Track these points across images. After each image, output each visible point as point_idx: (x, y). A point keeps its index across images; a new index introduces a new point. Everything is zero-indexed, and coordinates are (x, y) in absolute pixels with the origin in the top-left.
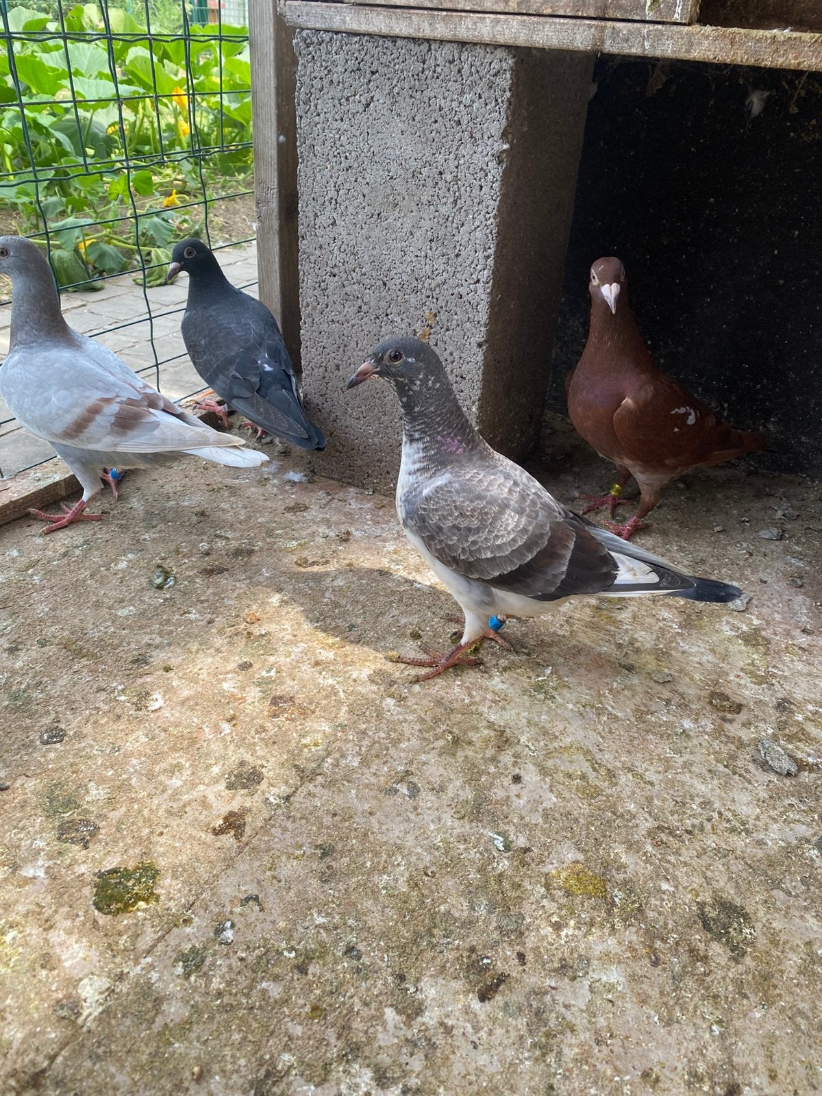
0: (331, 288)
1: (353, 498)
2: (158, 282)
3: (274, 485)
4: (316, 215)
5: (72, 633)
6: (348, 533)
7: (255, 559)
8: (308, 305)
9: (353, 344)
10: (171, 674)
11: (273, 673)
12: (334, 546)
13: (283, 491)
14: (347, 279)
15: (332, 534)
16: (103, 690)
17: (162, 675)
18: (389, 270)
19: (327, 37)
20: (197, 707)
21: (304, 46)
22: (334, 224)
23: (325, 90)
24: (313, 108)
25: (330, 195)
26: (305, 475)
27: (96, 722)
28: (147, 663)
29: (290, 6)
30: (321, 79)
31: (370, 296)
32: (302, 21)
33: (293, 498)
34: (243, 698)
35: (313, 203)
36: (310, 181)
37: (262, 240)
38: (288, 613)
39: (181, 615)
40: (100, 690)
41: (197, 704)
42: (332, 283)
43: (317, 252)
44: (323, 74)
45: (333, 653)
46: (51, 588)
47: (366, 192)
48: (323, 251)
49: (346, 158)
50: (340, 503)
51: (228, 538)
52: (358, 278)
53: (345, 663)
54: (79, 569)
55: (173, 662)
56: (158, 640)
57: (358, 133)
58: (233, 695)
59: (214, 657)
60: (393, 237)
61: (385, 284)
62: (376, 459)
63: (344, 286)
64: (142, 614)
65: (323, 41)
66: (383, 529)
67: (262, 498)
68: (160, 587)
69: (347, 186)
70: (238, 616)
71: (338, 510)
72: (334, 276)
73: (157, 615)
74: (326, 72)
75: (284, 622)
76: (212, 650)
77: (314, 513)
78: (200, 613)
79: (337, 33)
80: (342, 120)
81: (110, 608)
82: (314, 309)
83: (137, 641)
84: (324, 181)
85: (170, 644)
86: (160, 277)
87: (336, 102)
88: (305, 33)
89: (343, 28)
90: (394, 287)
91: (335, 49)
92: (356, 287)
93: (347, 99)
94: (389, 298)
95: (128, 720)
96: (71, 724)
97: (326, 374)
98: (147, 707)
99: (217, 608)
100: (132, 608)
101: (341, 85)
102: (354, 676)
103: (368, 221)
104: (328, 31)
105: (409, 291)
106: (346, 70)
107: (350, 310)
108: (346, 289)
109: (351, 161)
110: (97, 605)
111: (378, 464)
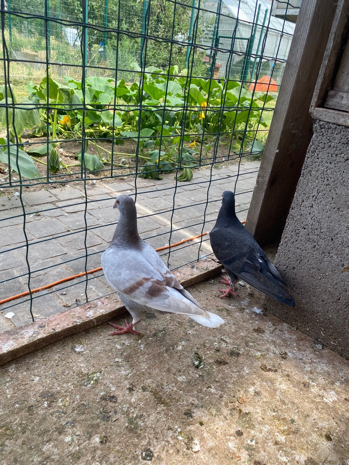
0: (301, 233)
1: (286, 330)
2: (184, 180)
3: (247, 313)
4: (303, 201)
5: (157, 386)
6: (286, 353)
7: (241, 359)
8: (286, 237)
9: (306, 261)
10: (203, 428)
11: (253, 443)
12: (279, 360)
13: (252, 318)
14: (312, 232)
15: (277, 352)
16: (171, 429)
17: (199, 427)
18: (337, 234)
19: (333, 126)
20: (216, 456)
21: (320, 128)
22: (312, 207)
23: (325, 149)
24: (316, 155)
25: (313, 194)
26: (262, 311)
27: (167, 451)
28: (192, 417)
29: (317, 110)
30: (325, 144)
31: (322, 242)
32: (321, 118)
33: (257, 324)
34: (239, 457)
35: (303, 195)
36: (305, 186)
37: (256, 192)
38: (258, 401)
39: (207, 388)
40: (169, 429)
41: (216, 454)
42: (303, 232)
43: (299, 217)
44: (326, 142)
45: (284, 437)
46: (148, 354)
47: (334, 197)
48: (302, 217)
49: (328, 180)
50: (280, 332)
51: (227, 342)
52: (318, 233)
53: (291, 447)
54: (161, 345)
55: (205, 419)
56: (196, 402)
57: (338, 171)
58: (234, 454)
59: (223, 421)
60: (344, 220)
61: (332, 239)
62: (303, 315)
63: (309, 235)
64: (189, 382)
65: (330, 128)
66: (303, 354)
67: (242, 320)
68: (197, 367)
69: (324, 192)
70: (234, 397)
71: (279, 336)
72: (305, 229)
73: (196, 385)
74: (328, 141)
75: (257, 407)
76: (222, 417)
77: (267, 336)
78: (216, 389)
79: (339, 125)
80: (331, 163)
81: (174, 374)
82: (289, 240)
83: (187, 400)
84: (312, 187)
85: (202, 407)
86: (185, 178)
87: (330, 155)
88: (321, 123)
89: (344, 124)
90: (337, 242)
91: (336, 132)
92: (315, 237)
93: (337, 155)
94: (333, 246)
95: (183, 455)
96: (156, 449)
97: (287, 270)
98: (192, 448)
99: (224, 388)
100: (184, 377)
101: (335, 148)
102: (297, 459)
103: (332, 210)
104: (334, 124)
105: (346, 246)
106: (340, 142)
107: (309, 245)
108: (310, 236)
109: (330, 181)
110: (169, 371)
111: (303, 317)
